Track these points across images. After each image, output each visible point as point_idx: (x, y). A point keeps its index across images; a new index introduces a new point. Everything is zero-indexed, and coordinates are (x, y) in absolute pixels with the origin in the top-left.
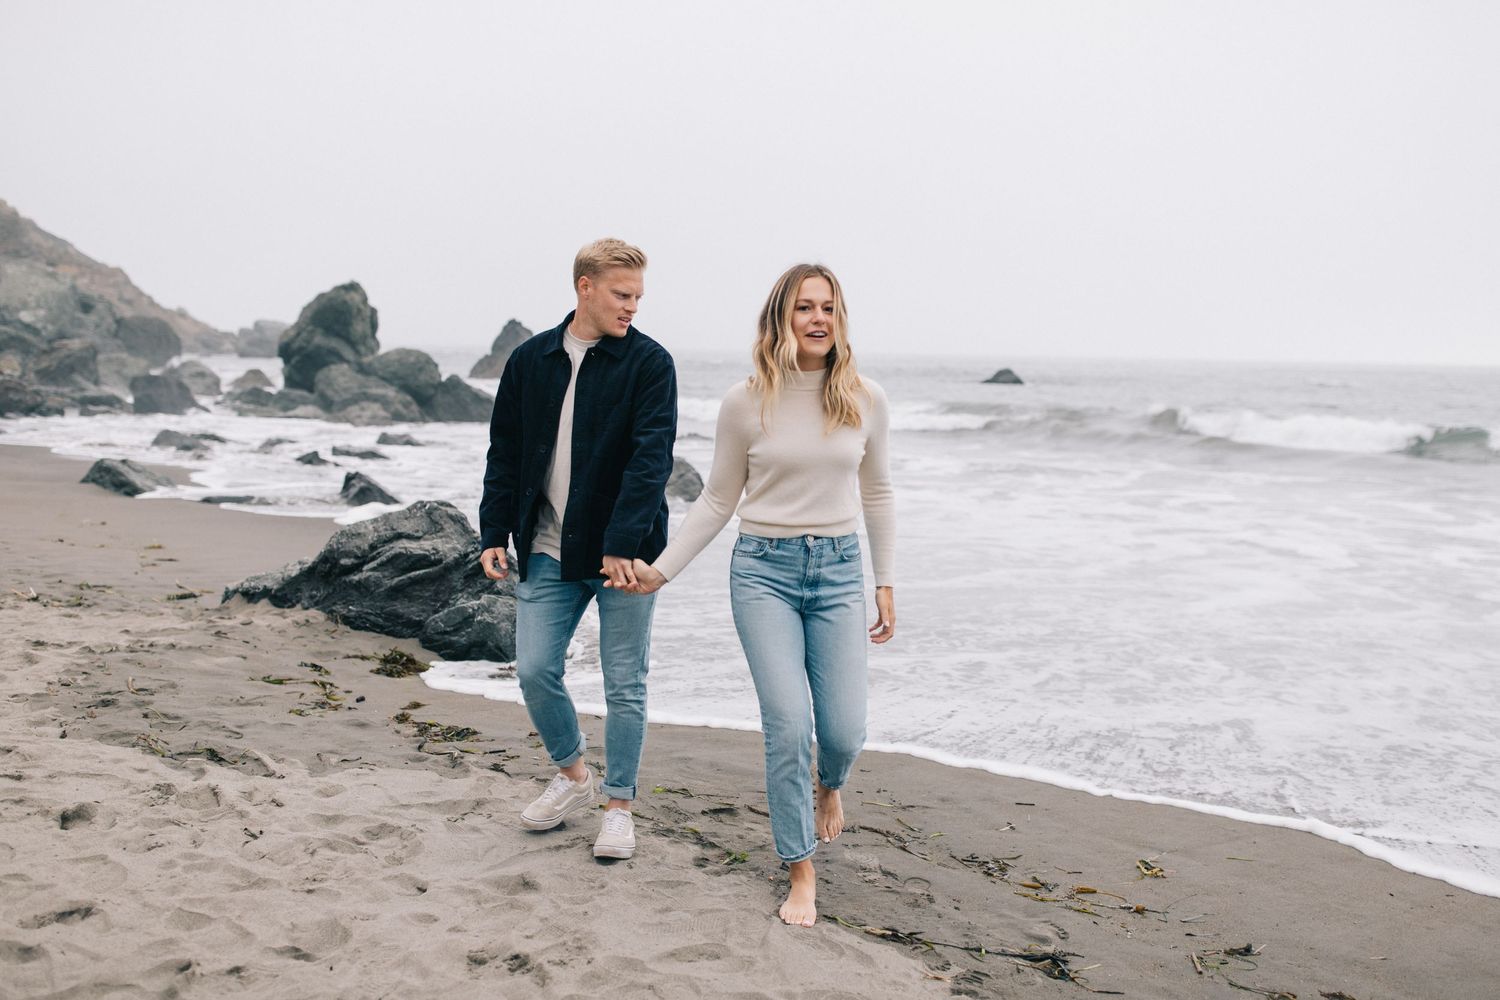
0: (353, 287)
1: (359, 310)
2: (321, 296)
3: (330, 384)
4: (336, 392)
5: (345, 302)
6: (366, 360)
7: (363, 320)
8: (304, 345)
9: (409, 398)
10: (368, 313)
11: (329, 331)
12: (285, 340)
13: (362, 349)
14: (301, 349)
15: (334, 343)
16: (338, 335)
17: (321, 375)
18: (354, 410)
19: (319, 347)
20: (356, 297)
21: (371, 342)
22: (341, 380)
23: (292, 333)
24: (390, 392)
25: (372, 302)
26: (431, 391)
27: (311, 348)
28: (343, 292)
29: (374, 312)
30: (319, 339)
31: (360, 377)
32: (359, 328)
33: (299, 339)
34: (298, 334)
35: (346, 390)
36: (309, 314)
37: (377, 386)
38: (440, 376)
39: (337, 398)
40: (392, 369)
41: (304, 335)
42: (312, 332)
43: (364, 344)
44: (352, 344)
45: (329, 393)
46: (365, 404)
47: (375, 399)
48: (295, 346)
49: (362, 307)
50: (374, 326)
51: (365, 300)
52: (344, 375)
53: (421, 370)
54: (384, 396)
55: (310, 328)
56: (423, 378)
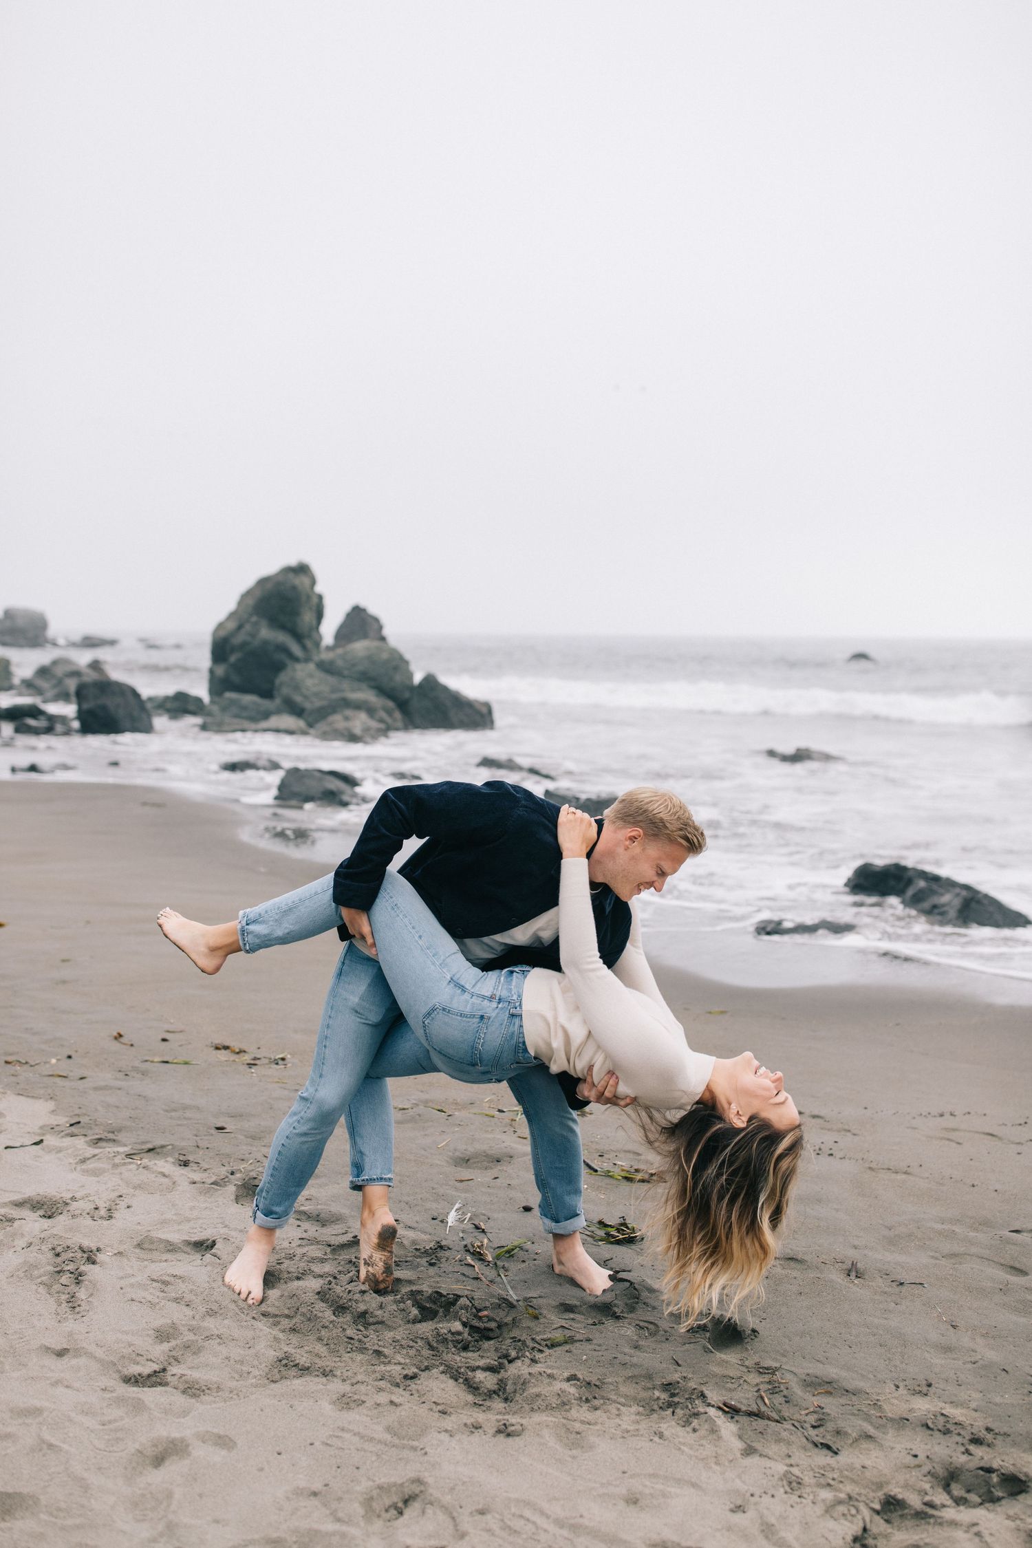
0: (302, 569)
1: (309, 597)
2: (262, 582)
3: (297, 688)
4: (307, 697)
5: (294, 588)
6: (318, 652)
7: (311, 609)
8: (248, 639)
9: (391, 704)
10: (315, 600)
11: (276, 622)
12: (222, 633)
13: (309, 644)
14: (244, 644)
15: (282, 637)
16: (283, 627)
17: (283, 677)
18: (337, 720)
19: (266, 643)
20: (304, 580)
21: (314, 634)
22: (309, 682)
23: (231, 625)
24: (369, 696)
25: (320, 586)
26: (407, 695)
27: (256, 643)
28: (291, 575)
29: (320, 597)
30: (266, 633)
31: (332, 680)
32: (307, 617)
33: (243, 631)
34: (240, 627)
35: (316, 694)
36: (251, 602)
37: (353, 690)
39: (311, 705)
40: (360, 668)
41: (248, 627)
42: (256, 624)
43: (309, 636)
44: (299, 637)
45: (297, 697)
46: (348, 712)
47: (357, 706)
48: (238, 640)
49: (310, 592)
50: (319, 615)
51: (313, 582)
52: (311, 676)
53: (396, 668)
54: (365, 702)
55: (254, 619)
56: (398, 678)
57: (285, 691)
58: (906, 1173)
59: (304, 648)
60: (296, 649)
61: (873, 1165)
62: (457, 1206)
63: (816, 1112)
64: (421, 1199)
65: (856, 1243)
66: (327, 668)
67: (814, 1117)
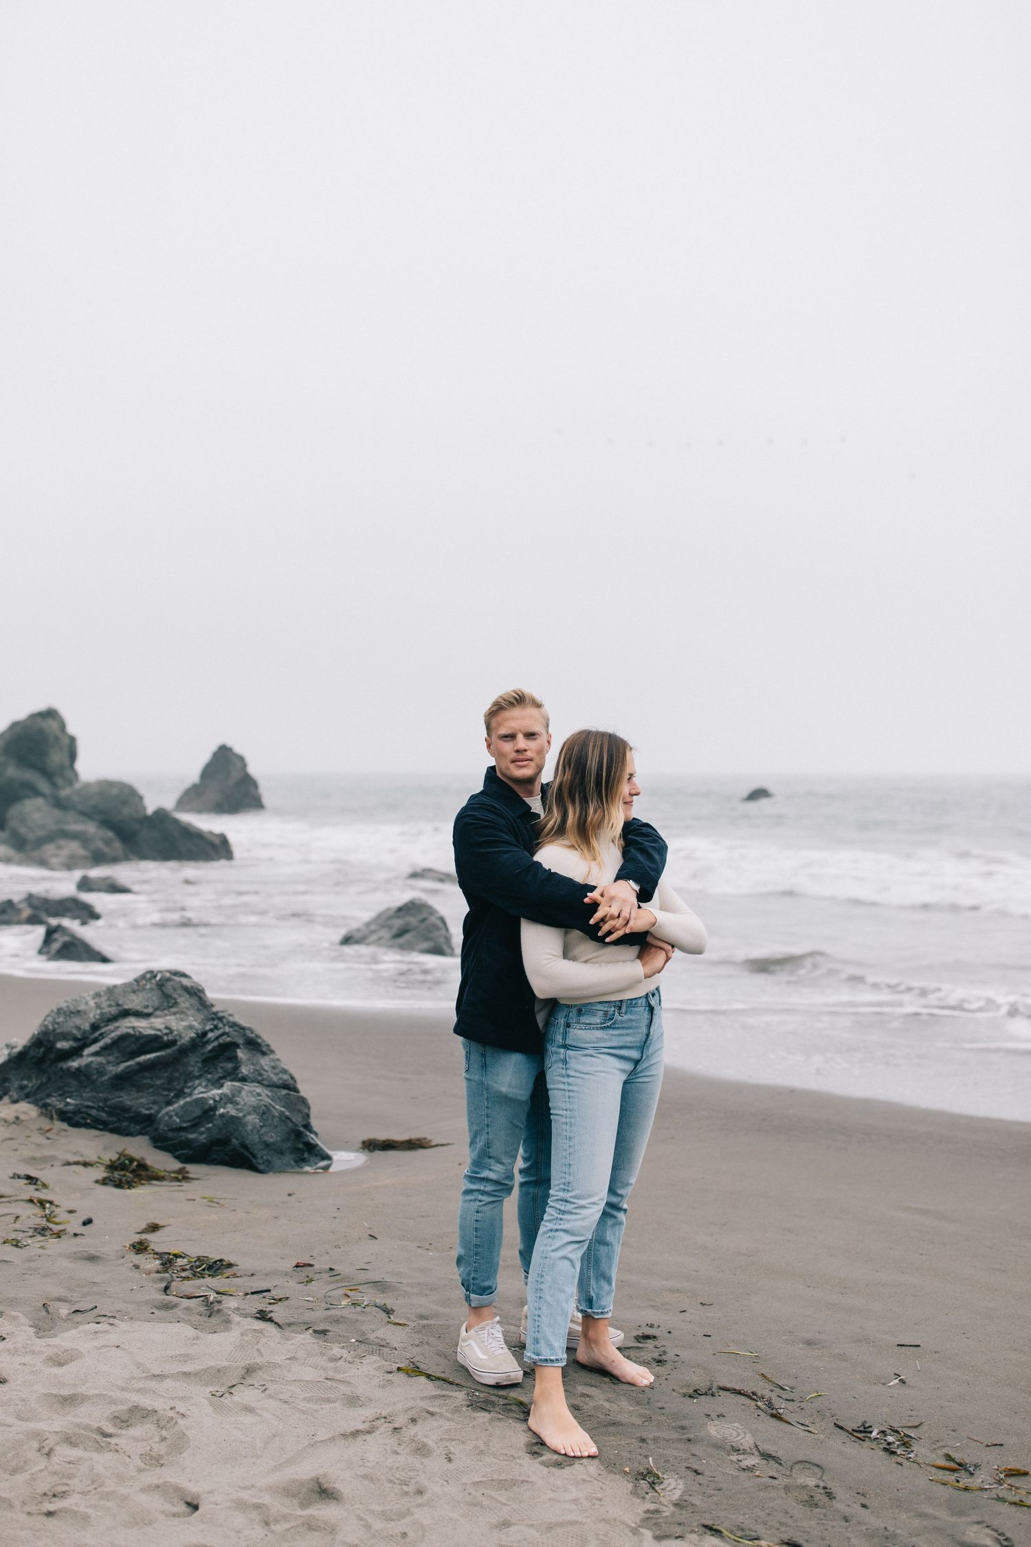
0: (51, 714)
1: (57, 739)
2: (15, 725)
3: (23, 820)
4: (30, 828)
5: (41, 730)
6: (65, 792)
7: (61, 749)
9: (110, 834)
10: (66, 741)
11: (22, 761)
13: (59, 781)
15: (28, 775)
16: (31, 766)
17: (13, 811)
18: (49, 849)
19: (11, 780)
20: (52, 725)
21: (68, 773)
22: (36, 816)
24: (90, 828)
25: (72, 729)
26: (136, 826)
27: (2, 780)
28: (39, 719)
29: (73, 740)
30: (12, 772)
31: (57, 813)
32: (56, 758)
35: (40, 827)
36: (2, 744)
37: (77, 822)
38: (145, 808)
39: (31, 836)
42: (4, 763)
43: (61, 775)
44: (48, 775)
45: (22, 830)
46: (62, 842)
47: (74, 836)
49: (59, 734)
50: (73, 756)
51: (63, 726)
52: (39, 810)
53: (124, 803)
54: (83, 833)
55: (2, 759)
56: (126, 811)
57: (13, 824)
59: (53, 784)
60: (40, 784)
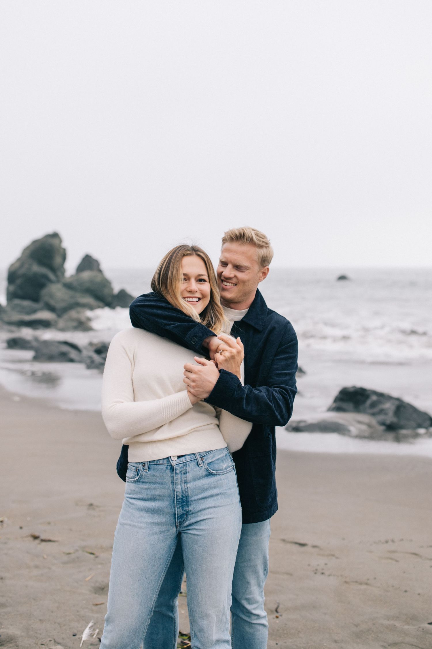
0: (55, 236)
1: (58, 250)
3: (52, 297)
4: (56, 301)
5: (50, 244)
6: (63, 279)
7: (59, 255)
8: (26, 271)
10: (62, 251)
11: (41, 262)
12: (13, 270)
14: (24, 274)
15: (44, 270)
16: (45, 265)
17: (44, 292)
18: (73, 313)
19: (36, 273)
20: (56, 241)
21: (62, 269)
22: (59, 294)
23: (18, 265)
24: (91, 301)
27: (31, 274)
28: (48, 239)
29: (64, 250)
30: (36, 268)
31: (70, 293)
32: (58, 260)
33: (24, 268)
34: (21, 265)
35: (63, 300)
36: (28, 253)
37: (81, 298)
39: (59, 306)
40: (86, 286)
41: (26, 266)
42: (31, 263)
43: (59, 270)
44: (54, 270)
45: (52, 303)
46: (79, 309)
47: (84, 306)
48: (21, 273)
49: (59, 247)
50: (64, 258)
51: (61, 241)
52: (59, 290)
53: (104, 286)
54: (89, 304)
55: (29, 261)
56: (105, 291)
57: (46, 298)
58: (367, 584)
59: (57, 276)
60: (52, 276)
61: (348, 580)
62: (91, 624)
63: (315, 544)
64: (69, 620)
65: (336, 638)
66: (69, 286)
67: (314, 547)
